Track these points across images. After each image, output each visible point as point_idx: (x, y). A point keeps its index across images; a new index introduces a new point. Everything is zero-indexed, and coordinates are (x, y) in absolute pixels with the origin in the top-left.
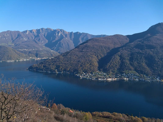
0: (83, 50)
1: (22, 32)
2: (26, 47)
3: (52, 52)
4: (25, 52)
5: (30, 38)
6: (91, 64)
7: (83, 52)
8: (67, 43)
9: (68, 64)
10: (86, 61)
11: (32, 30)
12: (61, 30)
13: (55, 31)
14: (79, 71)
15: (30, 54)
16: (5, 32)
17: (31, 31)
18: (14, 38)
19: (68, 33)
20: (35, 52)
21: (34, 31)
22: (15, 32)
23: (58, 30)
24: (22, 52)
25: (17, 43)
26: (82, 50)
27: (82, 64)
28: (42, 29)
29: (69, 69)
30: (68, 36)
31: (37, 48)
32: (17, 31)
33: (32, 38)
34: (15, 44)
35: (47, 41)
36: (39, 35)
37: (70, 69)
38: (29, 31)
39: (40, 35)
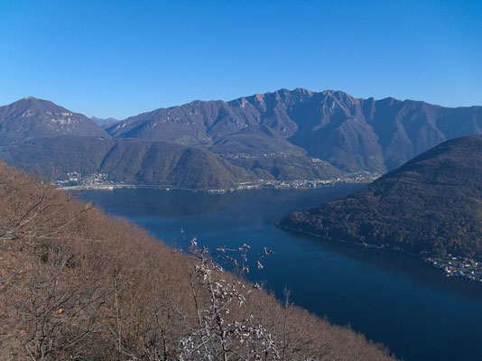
0: (439, 179)
1: (229, 103)
2: (243, 147)
3: (317, 163)
4: (244, 164)
5: (251, 120)
6: (472, 228)
7: (440, 183)
8: (356, 135)
9: (396, 221)
10: (455, 216)
11: (255, 96)
12: (336, 94)
13: (318, 96)
14: (438, 250)
15: (260, 171)
16: (188, 105)
17: (252, 99)
18: (211, 121)
19: (358, 102)
20: (270, 164)
21: (261, 99)
22: (212, 103)
23: (329, 94)
24: (235, 162)
25: (219, 135)
26: (435, 177)
27: (444, 225)
28: (281, 92)
29: (402, 240)
30: (359, 111)
31: (272, 151)
32: (217, 102)
33: (256, 119)
34: (214, 138)
35: (296, 128)
36: (273, 111)
37: (405, 240)
38: (247, 98)
39: (275, 109)
